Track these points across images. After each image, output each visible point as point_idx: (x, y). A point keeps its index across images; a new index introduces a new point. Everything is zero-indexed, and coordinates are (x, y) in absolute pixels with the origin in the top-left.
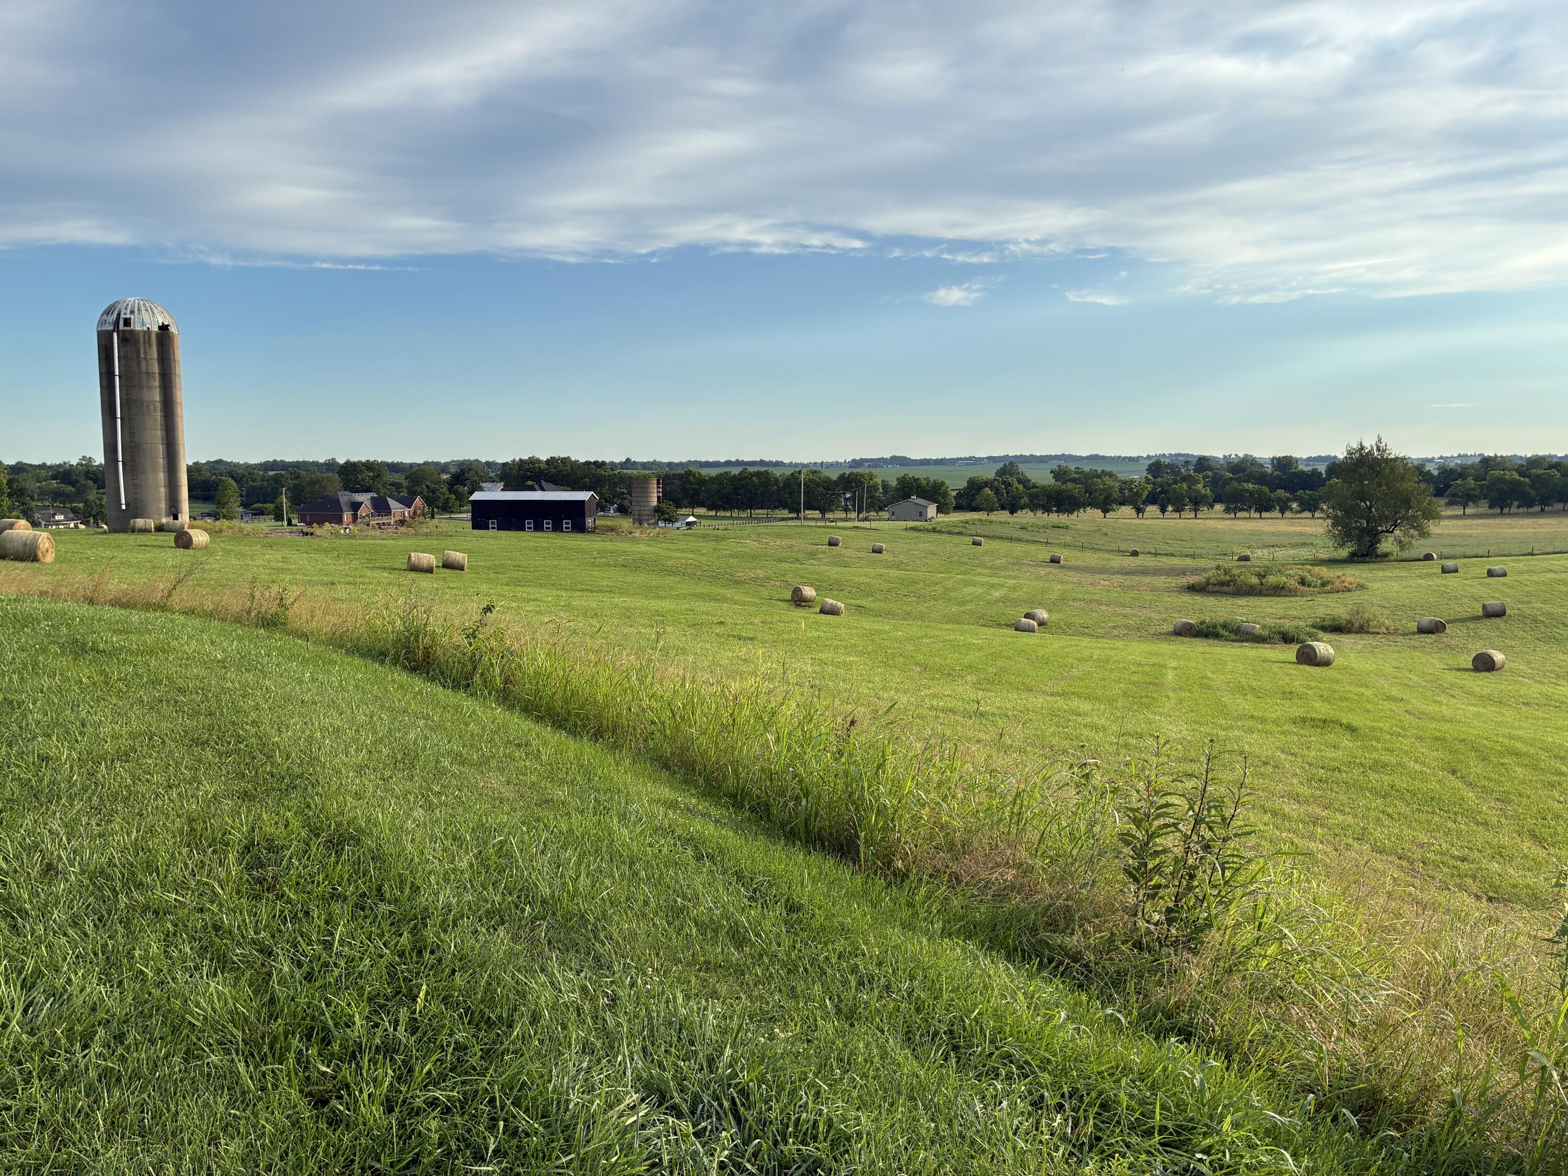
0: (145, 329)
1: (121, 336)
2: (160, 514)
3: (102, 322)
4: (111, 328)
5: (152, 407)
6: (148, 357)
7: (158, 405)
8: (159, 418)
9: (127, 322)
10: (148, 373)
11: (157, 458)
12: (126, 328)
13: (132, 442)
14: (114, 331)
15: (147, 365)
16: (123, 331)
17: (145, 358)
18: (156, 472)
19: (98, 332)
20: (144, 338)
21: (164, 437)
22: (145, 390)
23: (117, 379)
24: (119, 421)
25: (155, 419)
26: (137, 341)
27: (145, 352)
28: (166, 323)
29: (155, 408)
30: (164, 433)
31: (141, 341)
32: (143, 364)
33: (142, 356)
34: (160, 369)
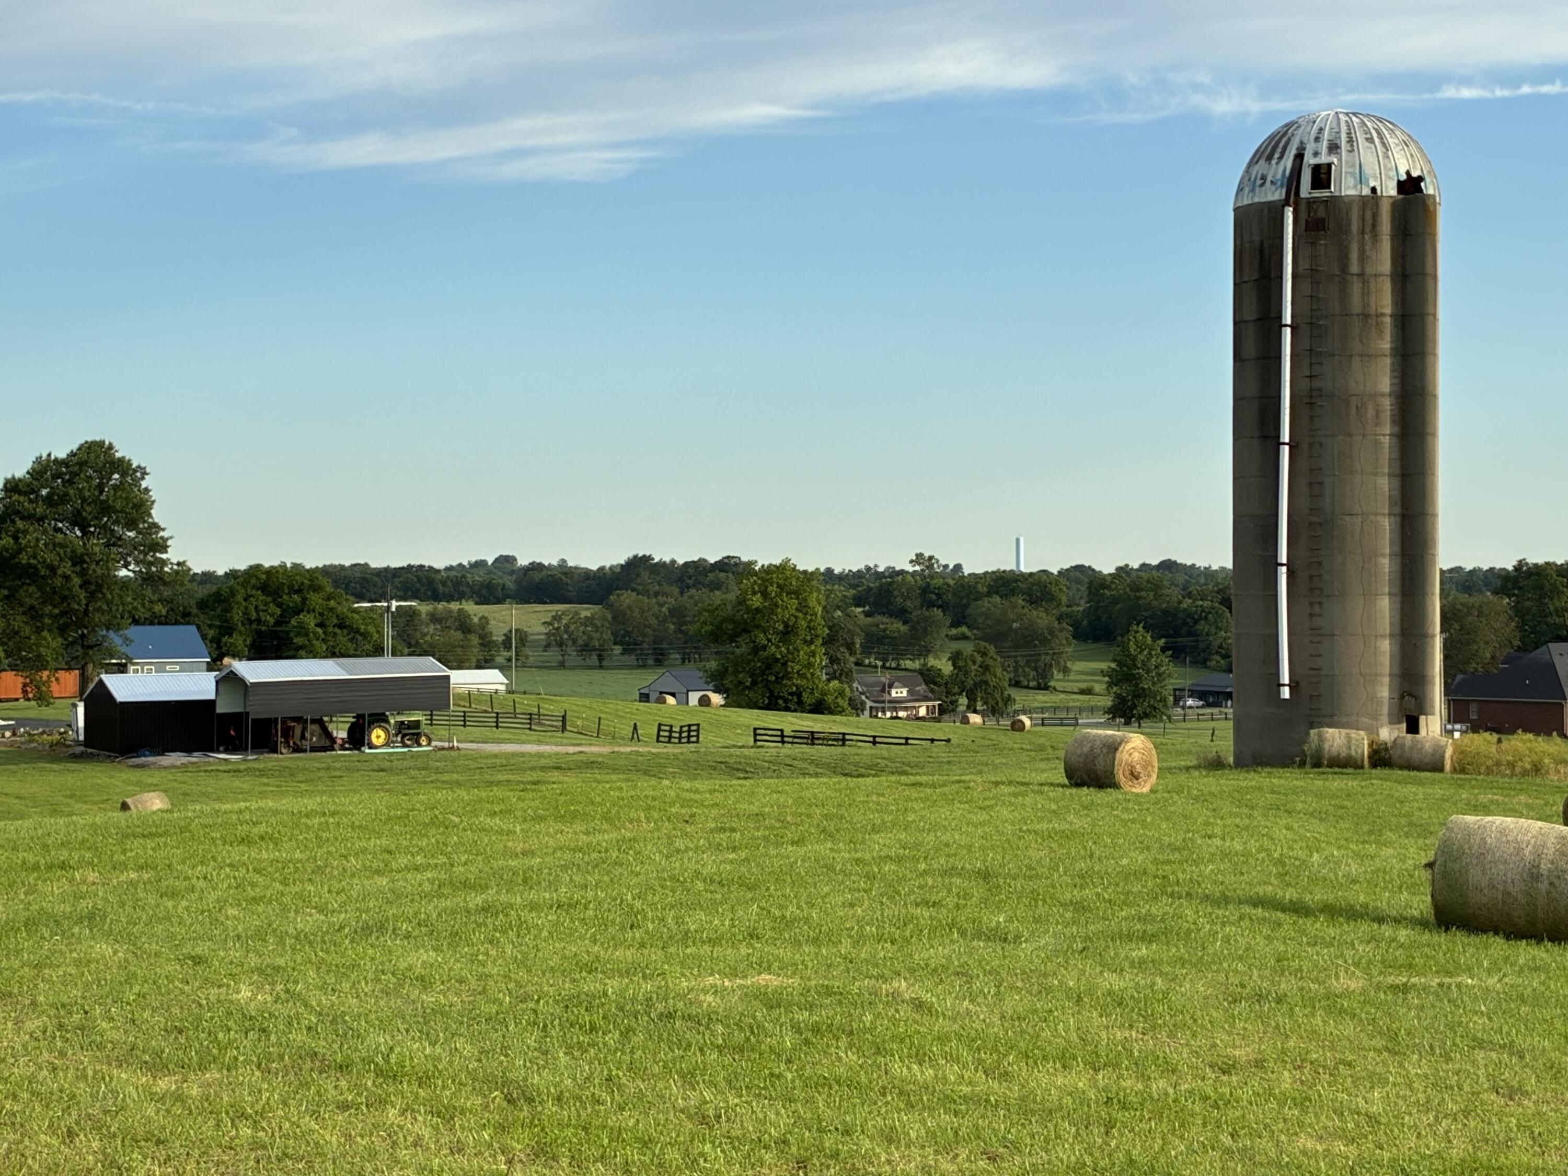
0: (1366, 191)
1: (1303, 215)
2: (1375, 717)
3: (1249, 182)
4: (1278, 195)
5: (1371, 412)
6: (1369, 270)
7: (1387, 404)
8: (1386, 441)
9: (1322, 176)
10: (1365, 316)
11: (1376, 555)
12: (1317, 194)
13: (1312, 510)
14: (1286, 203)
15: (1366, 293)
16: (1310, 202)
17: (1361, 275)
18: (1370, 595)
19: (1236, 210)
20: (1363, 219)
21: (1397, 493)
22: (1356, 363)
23: (1287, 333)
24: (1285, 451)
25: (1377, 444)
26: (1343, 229)
27: (1363, 258)
28: (1415, 174)
29: (1378, 415)
30: (1397, 483)
31: (1355, 227)
32: (1356, 289)
33: (1354, 268)
34: (1395, 304)
